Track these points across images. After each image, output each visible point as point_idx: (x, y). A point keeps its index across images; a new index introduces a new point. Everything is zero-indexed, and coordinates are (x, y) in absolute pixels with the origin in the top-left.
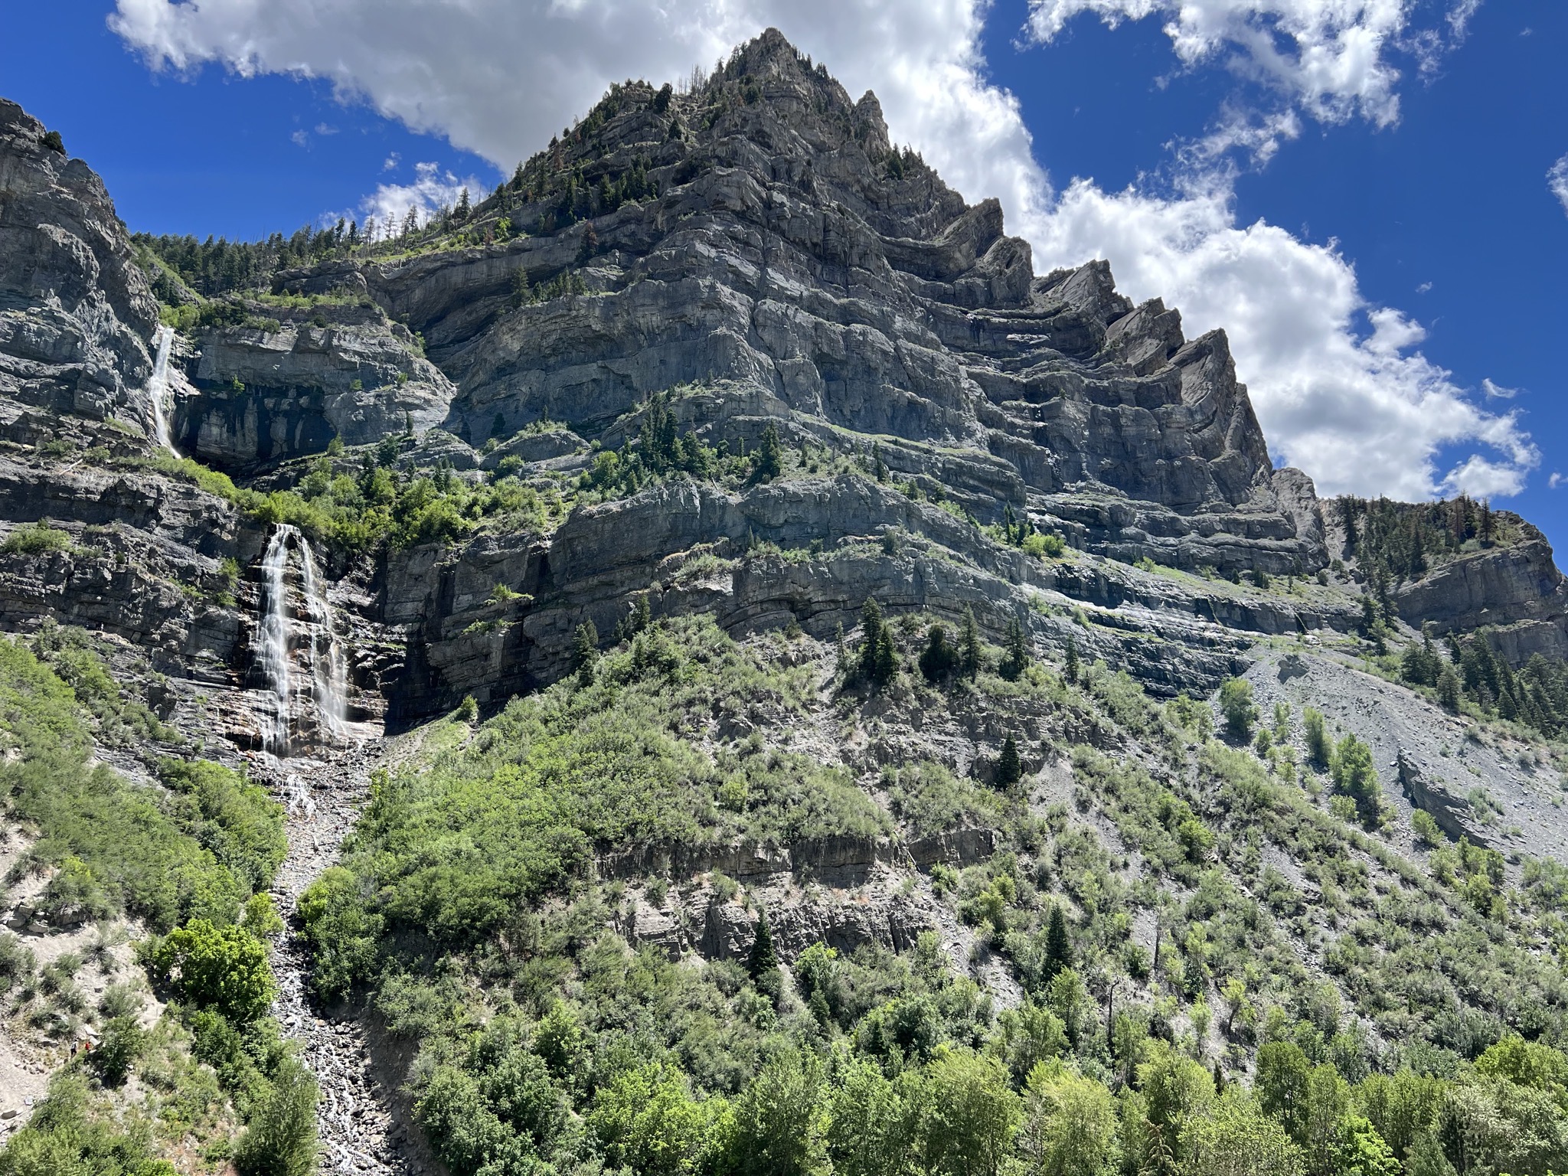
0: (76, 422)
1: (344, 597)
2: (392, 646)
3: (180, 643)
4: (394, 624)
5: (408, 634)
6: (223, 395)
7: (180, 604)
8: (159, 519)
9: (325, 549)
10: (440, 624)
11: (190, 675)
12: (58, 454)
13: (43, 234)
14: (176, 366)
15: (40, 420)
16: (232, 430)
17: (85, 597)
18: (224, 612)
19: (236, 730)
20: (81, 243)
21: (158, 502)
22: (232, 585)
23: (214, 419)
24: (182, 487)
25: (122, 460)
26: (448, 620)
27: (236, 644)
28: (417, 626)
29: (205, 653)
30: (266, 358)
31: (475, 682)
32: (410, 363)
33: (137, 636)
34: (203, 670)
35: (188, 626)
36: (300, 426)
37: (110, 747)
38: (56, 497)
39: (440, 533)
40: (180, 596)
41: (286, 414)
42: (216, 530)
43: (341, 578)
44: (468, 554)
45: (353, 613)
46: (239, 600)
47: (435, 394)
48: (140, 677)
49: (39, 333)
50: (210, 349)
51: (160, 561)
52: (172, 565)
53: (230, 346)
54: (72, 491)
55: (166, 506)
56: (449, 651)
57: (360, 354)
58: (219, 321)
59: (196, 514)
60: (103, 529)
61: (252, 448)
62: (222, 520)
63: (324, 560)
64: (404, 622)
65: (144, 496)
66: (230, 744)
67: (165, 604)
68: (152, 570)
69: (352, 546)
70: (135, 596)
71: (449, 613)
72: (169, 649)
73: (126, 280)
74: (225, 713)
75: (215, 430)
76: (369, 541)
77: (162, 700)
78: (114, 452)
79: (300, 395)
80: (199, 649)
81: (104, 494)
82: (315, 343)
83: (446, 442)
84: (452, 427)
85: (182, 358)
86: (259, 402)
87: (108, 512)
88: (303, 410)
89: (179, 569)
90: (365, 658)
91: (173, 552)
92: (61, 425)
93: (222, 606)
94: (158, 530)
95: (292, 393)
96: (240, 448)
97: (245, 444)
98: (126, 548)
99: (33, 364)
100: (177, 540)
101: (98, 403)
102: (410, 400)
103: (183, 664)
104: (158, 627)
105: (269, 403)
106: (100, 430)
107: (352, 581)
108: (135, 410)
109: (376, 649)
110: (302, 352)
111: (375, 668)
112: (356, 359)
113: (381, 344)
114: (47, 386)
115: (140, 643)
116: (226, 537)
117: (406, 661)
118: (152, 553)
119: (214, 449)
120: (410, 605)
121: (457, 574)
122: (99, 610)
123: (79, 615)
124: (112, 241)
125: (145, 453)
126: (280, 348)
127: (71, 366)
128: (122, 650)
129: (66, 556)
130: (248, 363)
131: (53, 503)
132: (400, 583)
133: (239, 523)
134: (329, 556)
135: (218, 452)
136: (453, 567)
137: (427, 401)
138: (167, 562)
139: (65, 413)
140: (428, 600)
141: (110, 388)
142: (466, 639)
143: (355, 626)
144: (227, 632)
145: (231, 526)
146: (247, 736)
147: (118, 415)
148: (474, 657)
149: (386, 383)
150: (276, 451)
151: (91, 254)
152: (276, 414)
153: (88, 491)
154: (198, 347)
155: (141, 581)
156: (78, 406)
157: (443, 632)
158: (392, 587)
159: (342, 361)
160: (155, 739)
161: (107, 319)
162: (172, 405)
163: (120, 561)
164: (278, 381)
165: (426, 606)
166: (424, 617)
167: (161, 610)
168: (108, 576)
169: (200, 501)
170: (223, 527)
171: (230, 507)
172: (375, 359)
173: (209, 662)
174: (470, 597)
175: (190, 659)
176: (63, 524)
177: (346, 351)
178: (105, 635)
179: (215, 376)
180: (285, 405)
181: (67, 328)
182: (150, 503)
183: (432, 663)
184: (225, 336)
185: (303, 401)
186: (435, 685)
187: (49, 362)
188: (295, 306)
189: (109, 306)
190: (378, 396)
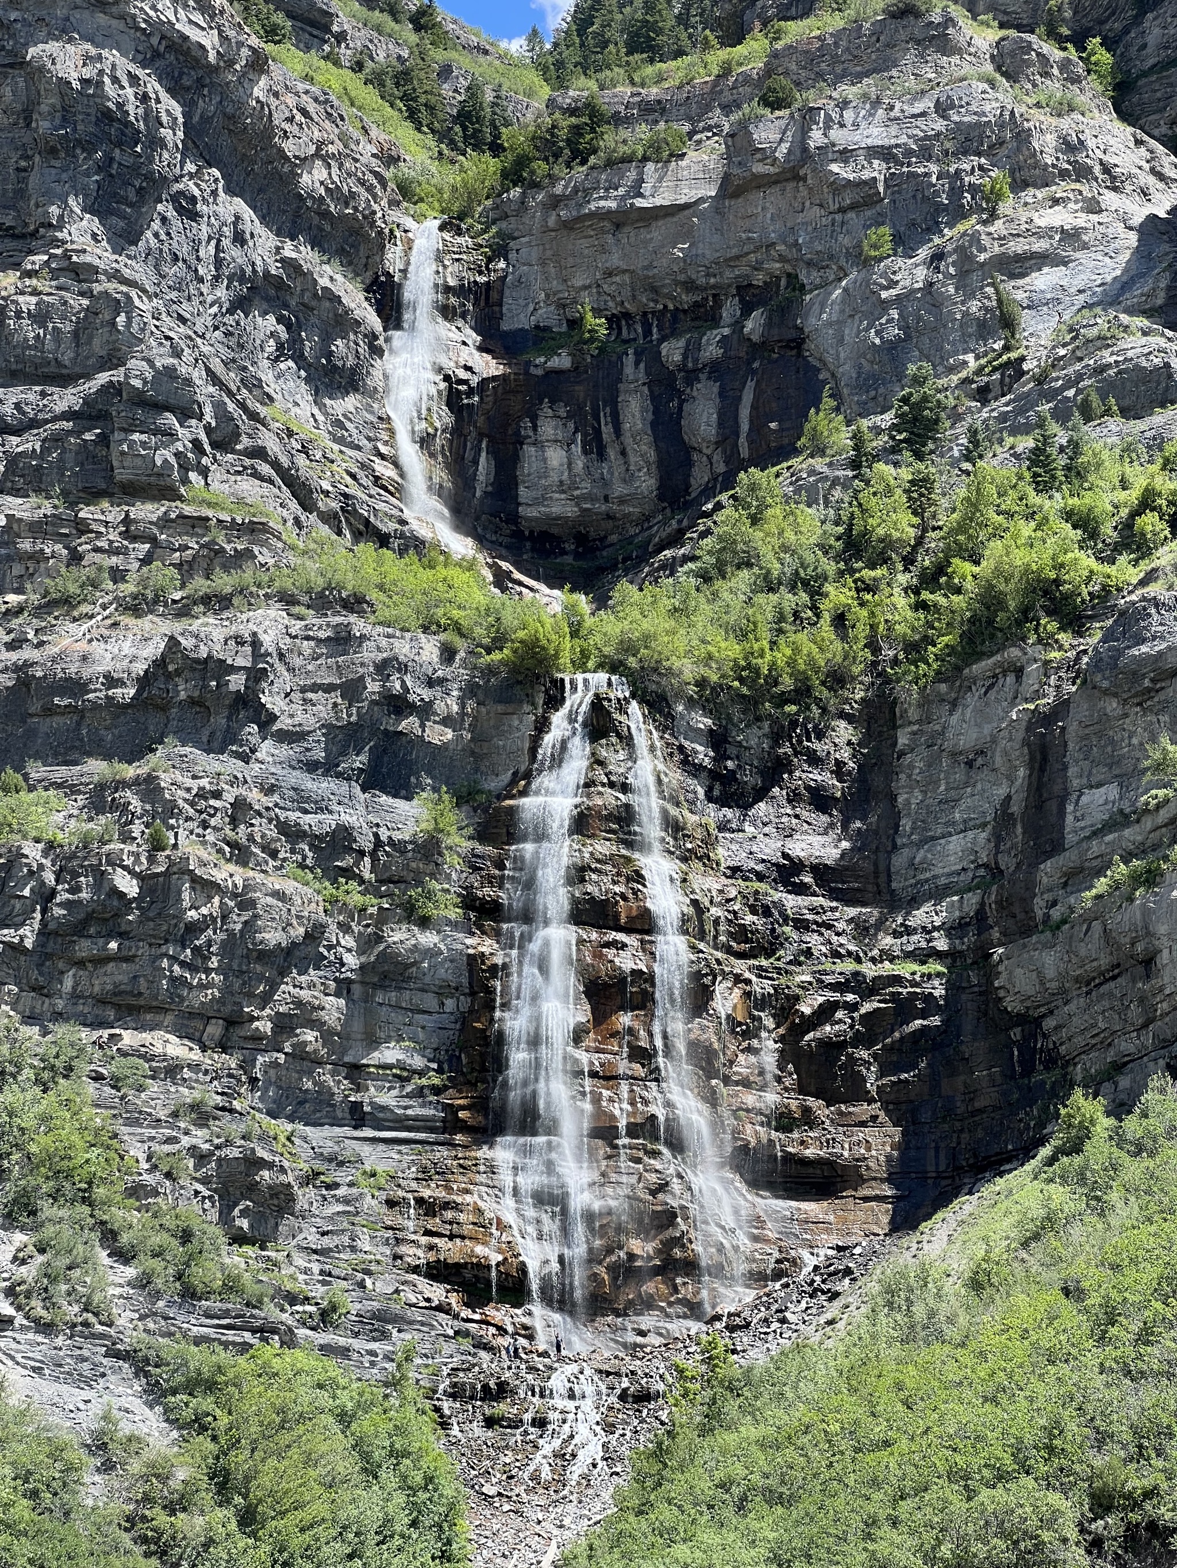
0: (115, 515)
1: (770, 848)
2: (906, 969)
3: (327, 1034)
4: (914, 902)
5: (954, 929)
6: (562, 361)
7: (315, 934)
8: (266, 720)
9: (703, 722)
10: (1030, 886)
11: (358, 1116)
12: (67, 602)
13: (36, 72)
14: (447, 312)
15: (39, 529)
16: (595, 448)
17: (84, 948)
18: (428, 939)
19: (451, 1250)
20: (124, 65)
21: (257, 676)
22: (453, 863)
23: (548, 428)
24: (323, 626)
25: (200, 584)
26: (1049, 870)
27: (464, 1020)
28: (973, 899)
29: (390, 1054)
30: (657, 232)
31: (1127, 1045)
32: (1023, 137)
33: (214, 1030)
34: (388, 1098)
35: (344, 987)
36: (748, 397)
37: (46, 1328)
38: (50, 711)
39: (1026, 614)
40: (316, 910)
41: (715, 370)
42: (409, 724)
43: (761, 794)
44: (1097, 662)
45: (800, 890)
46: (470, 902)
47: (1093, 207)
48: (200, 1138)
49: (40, 317)
50: (526, 249)
51: (263, 829)
52: (292, 833)
53: (567, 226)
54: (76, 686)
55: (284, 679)
56: (1050, 961)
57: (884, 153)
58: (540, 167)
59: (352, 690)
60: (130, 771)
61: (646, 483)
62: (419, 693)
63: (703, 754)
64: (938, 894)
65: (224, 668)
66: (437, 1292)
67: (272, 937)
68: (240, 854)
69: (783, 700)
70: (194, 929)
71: (1057, 847)
72: (301, 1056)
73: (269, 131)
74: (428, 1208)
75: (555, 456)
76: (837, 679)
77: (252, 1189)
78: (186, 569)
79: (747, 310)
80: (373, 1042)
81: (144, 681)
82: (766, 156)
83: (1103, 341)
84: (1134, 296)
85: (460, 291)
86: (649, 355)
87: (153, 722)
88: (757, 349)
89: (315, 840)
90: (825, 1013)
91: (302, 801)
92: (82, 528)
93: (425, 923)
94: (267, 749)
95: (730, 309)
96: (619, 489)
97: (628, 477)
98: (171, 809)
99: (30, 395)
100: (311, 767)
101: (164, 455)
102: (1018, 246)
103: (339, 1086)
104: (265, 1000)
105: (672, 351)
106: (165, 522)
107: (794, 798)
108: (259, 453)
109: (854, 983)
110: (736, 194)
111: (859, 1040)
112: (877, 171)
113: (942, 109)
114: (56, 440)
115: (224, 1048)
116: (438, 735)
117: (950, 1007)
118: (240, 811)
119: (561, 507)
120: (956, 844)
121: (1073, 726)
122: (117, 975)
123: (75, 996)
124: (209, 40)
125: (264, 556)
126: (687, 195)
127: (103, 378)
128: (172, 1071)
129: (33, 852)
130: (615, 260)
131: (45, 725)
132: (929, 784)
133: (470, 691)
134: (717, 740)
135: (570, 511)
136: (1062, 707)
137: (1071, 236)
138: (284, 828)
139: (93, 496)
140: (1004, 818)
141: (187, 412)
142: (1089, 919)
143: (801, 925)
144: (443, 991)
145: (450, 704)
146: (482, 1267)
147: (216, 475)
148: (1114, 972)
149: (959, 214)
150: (700, 477)
151: (153, 86)
152: (692, 376)
153: (111, 681)
154: (499, 251)
155: (207, 887)
156: (121, 475)
157: (1039, 905)
158: (909, 798)
159: (839, 186)
160: (189, 1294)
161: (239, 239)
162: (445, 416)
163: (156, 845)
164: (690, 286)
165: (997, 838)
166: (995, 871)
167: (264, 956)
168: (129, 886)
169: (369, 654)
170: (425, 711)
171: (448, 654)
172: (925, 154)
173: (402, 1075)
174: (1112, 791)
175: (356, 1072)
176: (61, 773)
177: (845, 155)
178: (129, 1038)
179: (547, 315)
180: (711, 349)
181: (103, 286)
182: (237, 682)
183: (1012, 1004)
184: (555, 202)
185: (754, 325)
186: (1028, 1070)
187: (64, 380)
188: (726, 70)
189: (239, 205)
190: (937, 257)
